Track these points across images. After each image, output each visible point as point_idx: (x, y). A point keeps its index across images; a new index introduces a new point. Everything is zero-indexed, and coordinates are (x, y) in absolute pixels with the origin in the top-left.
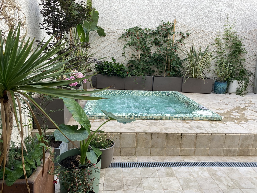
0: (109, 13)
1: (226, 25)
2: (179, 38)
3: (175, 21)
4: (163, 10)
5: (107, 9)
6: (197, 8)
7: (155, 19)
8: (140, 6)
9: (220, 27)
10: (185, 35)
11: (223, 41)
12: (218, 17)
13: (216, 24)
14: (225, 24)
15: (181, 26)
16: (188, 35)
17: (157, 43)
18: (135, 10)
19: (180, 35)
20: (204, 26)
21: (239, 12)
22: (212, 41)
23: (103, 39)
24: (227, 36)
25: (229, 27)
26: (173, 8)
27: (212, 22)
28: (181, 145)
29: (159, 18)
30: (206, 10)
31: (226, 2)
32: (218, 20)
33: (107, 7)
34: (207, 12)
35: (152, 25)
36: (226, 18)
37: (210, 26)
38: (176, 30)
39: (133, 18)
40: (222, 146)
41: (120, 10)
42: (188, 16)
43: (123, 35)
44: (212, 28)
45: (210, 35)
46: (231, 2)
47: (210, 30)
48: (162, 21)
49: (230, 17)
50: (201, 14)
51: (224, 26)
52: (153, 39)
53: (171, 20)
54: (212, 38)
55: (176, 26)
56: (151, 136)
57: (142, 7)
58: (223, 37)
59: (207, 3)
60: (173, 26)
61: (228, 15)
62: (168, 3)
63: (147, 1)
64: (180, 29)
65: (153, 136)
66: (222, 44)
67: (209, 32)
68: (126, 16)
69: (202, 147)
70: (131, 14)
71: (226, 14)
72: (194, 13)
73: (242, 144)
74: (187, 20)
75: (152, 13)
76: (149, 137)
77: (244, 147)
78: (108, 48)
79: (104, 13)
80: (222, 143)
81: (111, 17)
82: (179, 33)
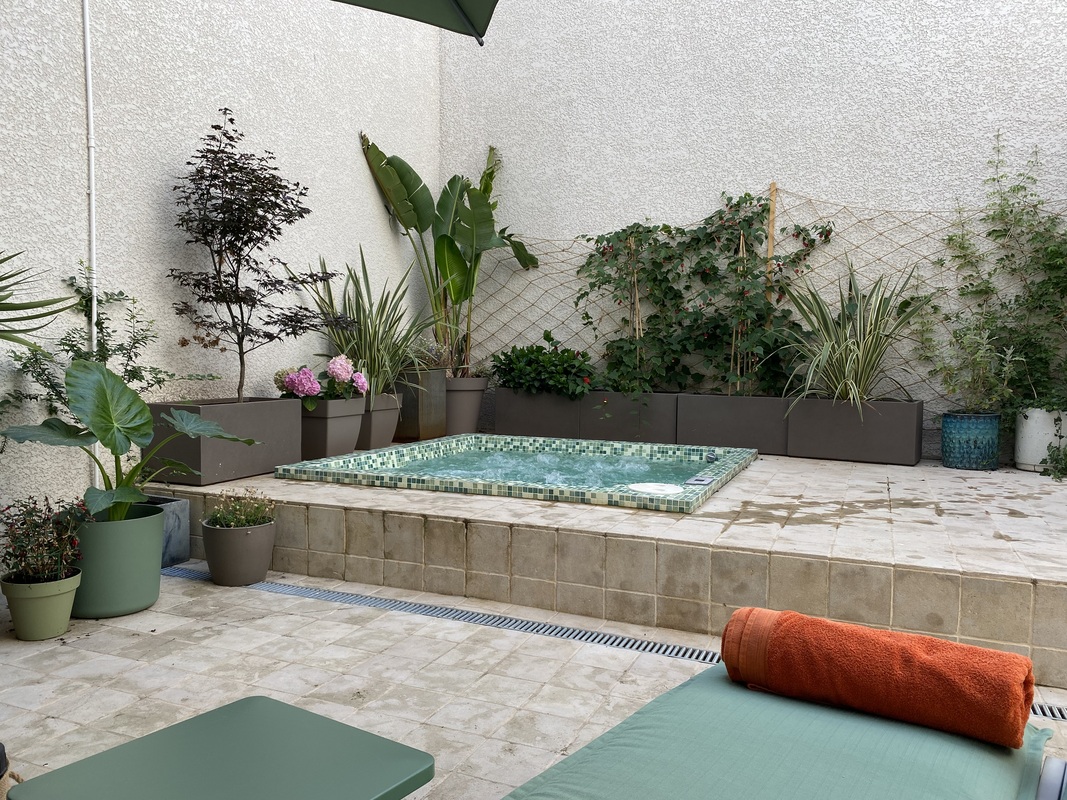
0: (551, 192)
1: (994, 179)
2: (793, 247)
3: (774, 190)
4: (729, 156)
5: (544, 178)
6: (859, 131)
7: (698, 189)
8: (647, 154)
9: (968, 191)
10: (814, 235)
11: (984, 246)
12: (953, 151)
13: (947, 178)
14: (990, 173)
15: (798, 203)
16: (826, 234)
17: (707, 274)
18: (632, 171)
19: (797, 235)
20: (895, 193)
21: (1051, 119)
22: (932, 249)
23: (532, 275)
24: (1003, 223)
25: (1007, 185)
26: (762, 144)
27: (928, 174)
28: (468, 559)
29: (712, 184)
30: (896, 133)
31: (981, 87)
32: (952, 162)
33: (544, 173)
34: (899, 138)
35: (688, 214)
36: (988, 147)
37: (919, 192)
38: (778, 223)
39: (626, 197)
40: (597, 579)
41: (585, 176)
42: (826, 164)
43: (591, 256)
44: (930, 197)
45: (923, 226)
46: (1007, 85)
47: (920, 206)
48: (724, 193)
49: (1011, 143)
50: (877, 150)
51: (985, 182)
52: (688, 264)
53: (759, 187)
54: (933, 236)
55: (777, 208)
56: (384, 521)
57: (653, 157)
58: (983, 229)
59: (898, 107)
60: (766, 209)
61: (998, 136)
62: (745, 128)
63: (671, 136)
64: (795, 214)
65: (389, 523)
66: (981, 259)
67: (919, 215)
68: (602, 194)
69: (531, 575)
70: (618, 184)
71: (990, 135)
72: (847, 150)
73: (670, 580)
74: (822, 177)
75: (688, 173)
76: (378, 525)
77: (678, 591)
78: (547, 305)
79: (535, 193)
80: (597, 568)
81: (555, 204)
82: (791, 230)
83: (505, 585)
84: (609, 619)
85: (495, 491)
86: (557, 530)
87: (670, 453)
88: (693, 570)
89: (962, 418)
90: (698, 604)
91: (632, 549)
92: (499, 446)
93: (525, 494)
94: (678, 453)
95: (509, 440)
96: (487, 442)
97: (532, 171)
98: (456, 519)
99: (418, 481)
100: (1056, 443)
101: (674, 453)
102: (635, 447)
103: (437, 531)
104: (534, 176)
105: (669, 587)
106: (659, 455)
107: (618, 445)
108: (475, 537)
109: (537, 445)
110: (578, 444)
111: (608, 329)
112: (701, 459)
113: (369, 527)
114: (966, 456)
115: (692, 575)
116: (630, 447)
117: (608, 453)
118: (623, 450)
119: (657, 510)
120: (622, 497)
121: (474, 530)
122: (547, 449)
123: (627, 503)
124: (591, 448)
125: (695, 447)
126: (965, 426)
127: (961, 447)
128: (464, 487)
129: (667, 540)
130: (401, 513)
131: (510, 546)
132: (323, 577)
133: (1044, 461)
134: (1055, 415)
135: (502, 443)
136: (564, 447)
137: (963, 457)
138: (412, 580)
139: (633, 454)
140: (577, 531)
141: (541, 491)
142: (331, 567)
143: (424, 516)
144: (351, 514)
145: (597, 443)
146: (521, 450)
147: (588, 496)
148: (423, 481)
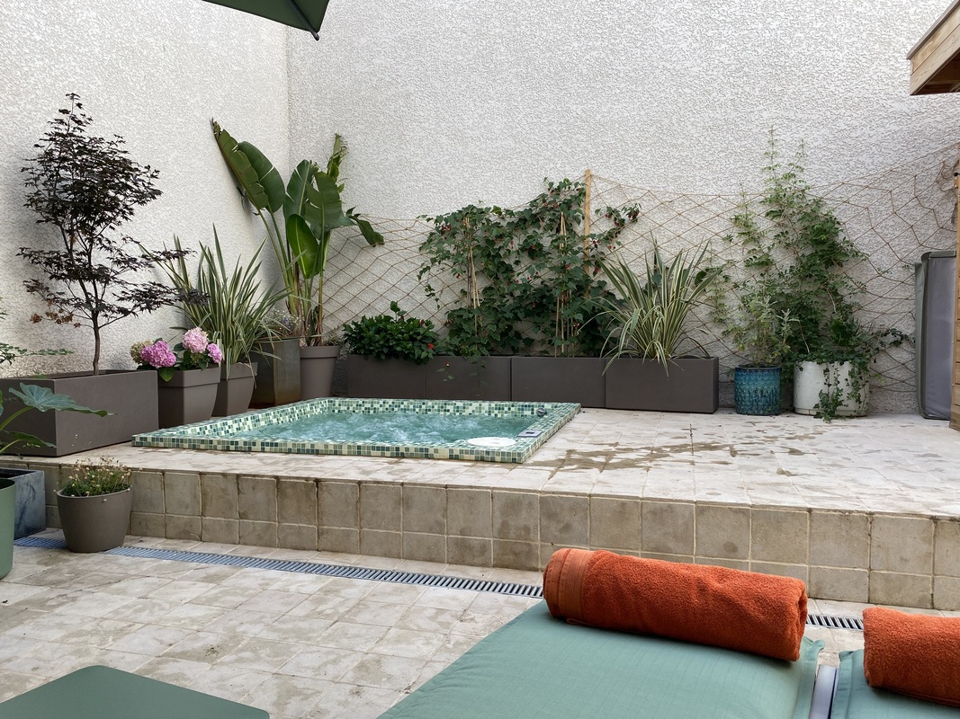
0: (394, 176)
1: (770, 168)
2: (606, 226)
3: (589, 176)
4: (549, 145)
5: (387, 164)
6: (659, 125)
7: (524, 175)
8: (478, 144)
9: (750, 178)
10: (624, 216)
11: (764, 225)
12: (736, 144)
13: (732, 167)
14: (766, 163)
15: (609, 188)
16: (634, 215)
17: (533, 251)
18: (465, 158)
19: (609, 216)
20: (691, 179)
21: (813, 117)
22: (722, 227)
23: (378, 251)
24: (779, 205)
25: (780, 172)
26: (578, 136)
27: (717, 163)
28: (319, 515)
29: (536, 171)
30: (690, 127)
31: (757, 90)
32: (736, 152)
33: (387, 159)
34: (693, 131)
35: (516, 197)
36: (764, 140)
37: (710, 178)
38: (594, 205)
39: (461, 181)
40: (439, 527)
41: (424, 163)
42: (632, 153)
43: (432, 234)
44: (719, 183)
45: (714, 208)
46: (778, 89)
47: (711, 190)
48: (546, 178)
49: (782, 138)
50: (675, 142)
51: (763, 170)
52: (517, 243)
53: (576, 174)
54: (722, 215)
55: (591, 192)
56: (238, 484)
57: (484, 146)
58: (763, 209)
59: (691, 105)
60: (582, 193)
61: (772, 131)
62: (563, 121)
63: (499, 127)
64: (608, 197)
65: (243, 485)
66: (761, 235)
67: (710, 198)
68: (439, 179)
69: (379, 527)
70: (453, 170)
71: (766, 131)
72: (649, 142)
73: (505, 525)
74: (629, 165)
75: (515, 160)
76: (232, 488)
77: (512, 534)
78: (392, 279)
79: (379, 177)
80: (439, 516)
81: (397, 187)
82: (604, 211)
83: (355, 538)
84: (450, 563)
85: (345, 450)
86: (402, 484)
87: (506, 409)
88: (524, 514)
89: (751, 371)
90: (529, 545)
91: (471, 498)
92: (351, 409)
93: (373, 453)
94: (513, 409)
95: (361, 402)
96: (340, 405)
97: (375, 157)
98: (307, 479)
99: (272, 444)
100: (825, 391)
101: (509, 409)
102: (475, 404)
103: (289, 491)
104: (377, 162)
105: (503, 531)
106: (496, 412)
107: (460, 404)
108: (326, 495)
109: (387, 406)
110: (424, 404)
111: (449, 300)
112: (533, 413)
113: (223, 490)
114: (755, 403)
115: (524, 518)
116: (471, 405)
117: (451, 411)
118: (464, 408)
119: (493, 461)
120: (461, 451)
121: (325, 488)
122: (396, 409)
123: (466, 456)
124: (436, 407)
125: (527, 403)
126: (753, 378)
127: (750, 397)
128: (316, 448)
129: (500, 489)
130: (254, 476)
131: (359, 501)
132: (181, 539)
133: (817, 406)
134: (824, 366)
135: (355, 405)
136: (411, 407)
137: (752, 404)
138: (266, 538)
139: (473, 411)
140: (421, 484)
141: (388, 449)
142: (188, 529)
143: (277, 477)
144: (206, 478)
145: (441, 402)
146: (372, 412)
147: (431, 451)
148: (276, 445)
